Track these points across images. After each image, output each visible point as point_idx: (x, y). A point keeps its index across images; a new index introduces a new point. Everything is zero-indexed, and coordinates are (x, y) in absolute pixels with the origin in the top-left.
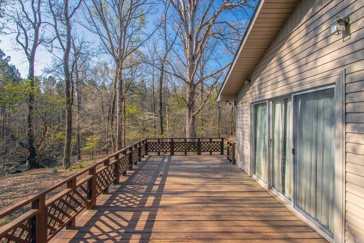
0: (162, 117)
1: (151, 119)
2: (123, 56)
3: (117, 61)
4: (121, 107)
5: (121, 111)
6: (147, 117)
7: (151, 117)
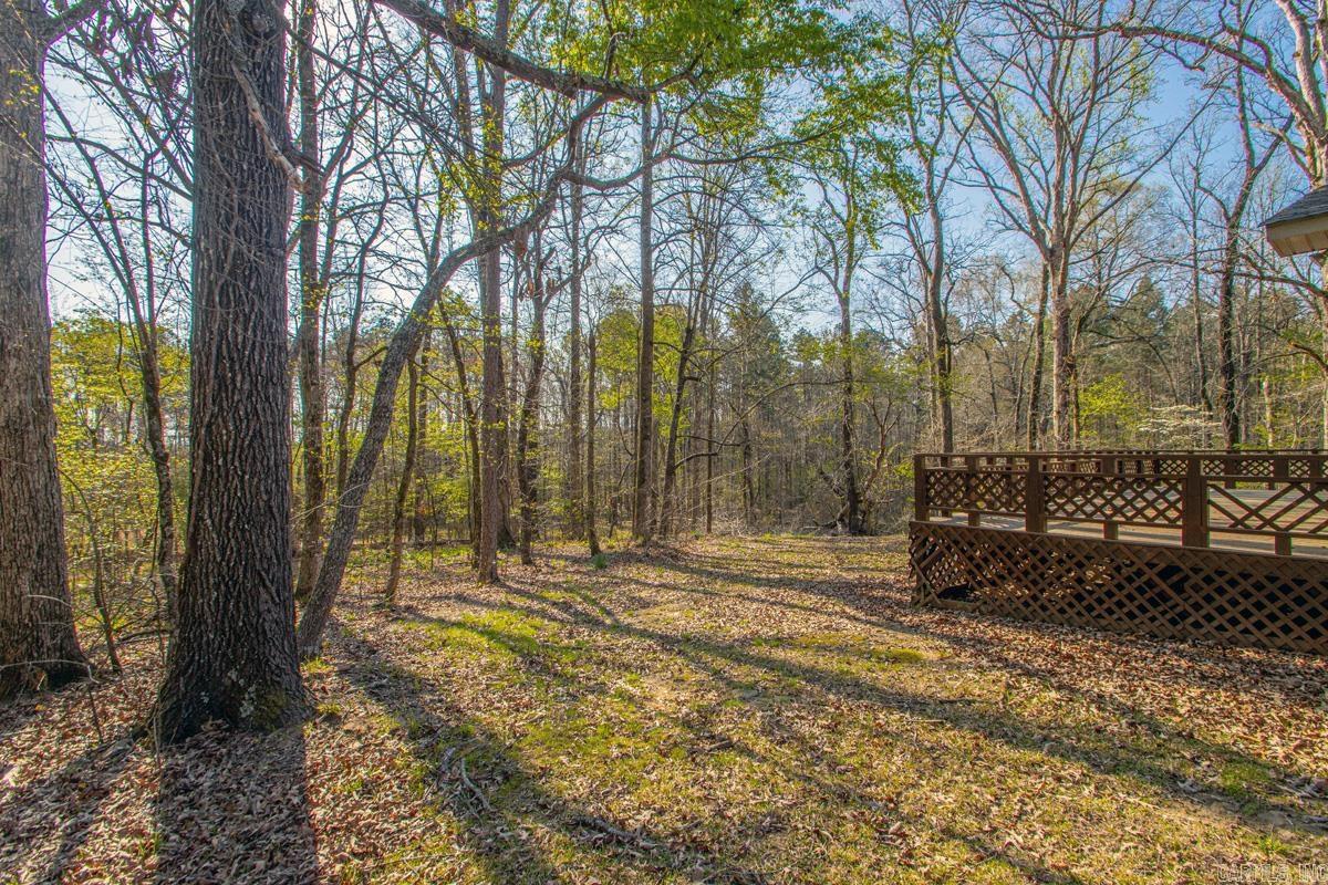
0: (1236, 419)
1: (1185, 430)
2: (1069, 237)
3: (1050, 254)
4: (1067, 392)
5: (1065, 404)
6: (1173, 422)
7: (1187, 422)
